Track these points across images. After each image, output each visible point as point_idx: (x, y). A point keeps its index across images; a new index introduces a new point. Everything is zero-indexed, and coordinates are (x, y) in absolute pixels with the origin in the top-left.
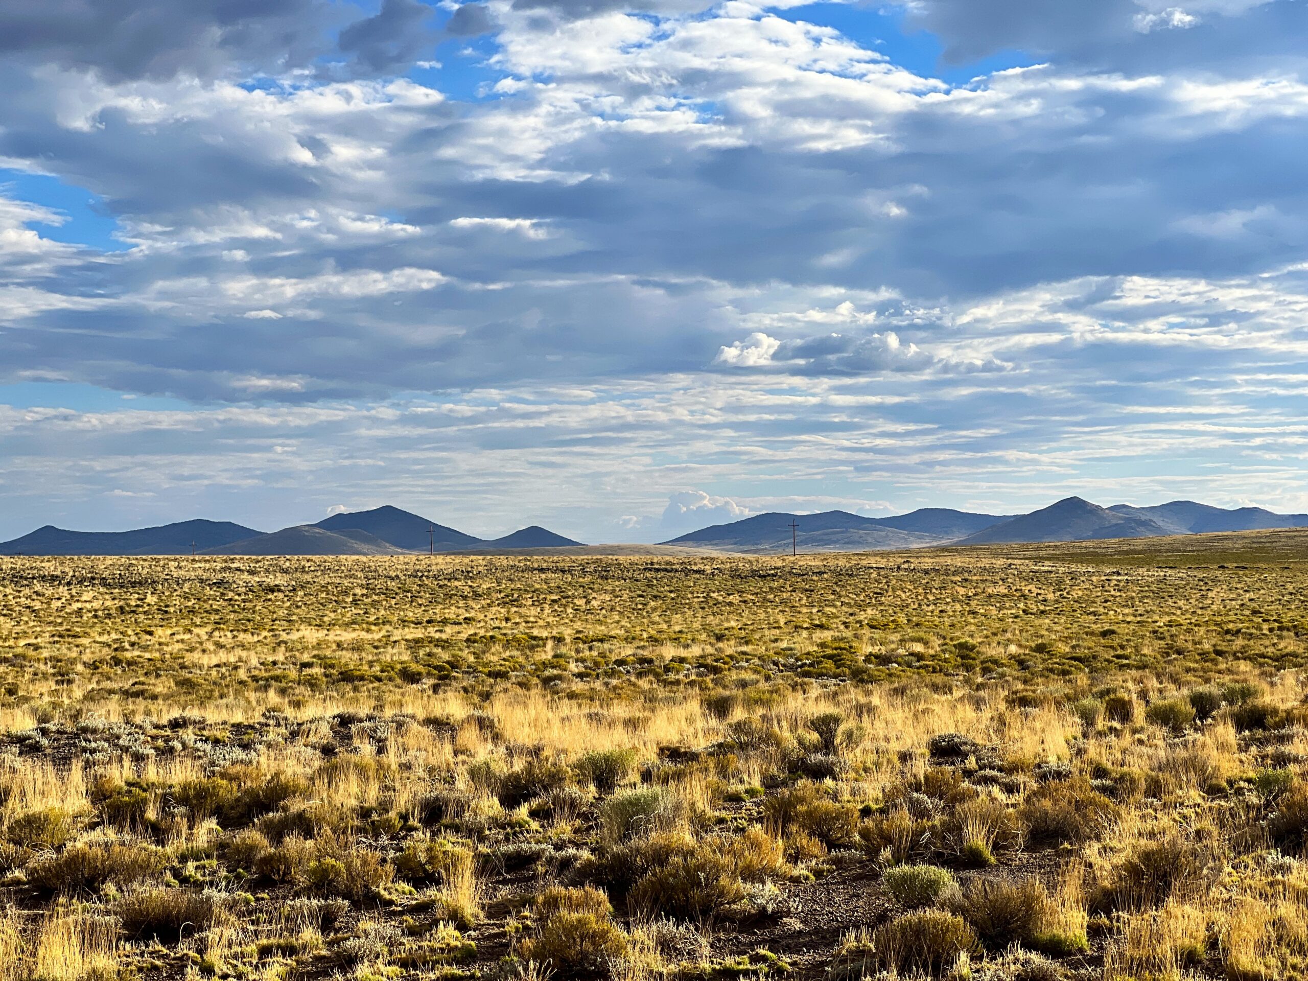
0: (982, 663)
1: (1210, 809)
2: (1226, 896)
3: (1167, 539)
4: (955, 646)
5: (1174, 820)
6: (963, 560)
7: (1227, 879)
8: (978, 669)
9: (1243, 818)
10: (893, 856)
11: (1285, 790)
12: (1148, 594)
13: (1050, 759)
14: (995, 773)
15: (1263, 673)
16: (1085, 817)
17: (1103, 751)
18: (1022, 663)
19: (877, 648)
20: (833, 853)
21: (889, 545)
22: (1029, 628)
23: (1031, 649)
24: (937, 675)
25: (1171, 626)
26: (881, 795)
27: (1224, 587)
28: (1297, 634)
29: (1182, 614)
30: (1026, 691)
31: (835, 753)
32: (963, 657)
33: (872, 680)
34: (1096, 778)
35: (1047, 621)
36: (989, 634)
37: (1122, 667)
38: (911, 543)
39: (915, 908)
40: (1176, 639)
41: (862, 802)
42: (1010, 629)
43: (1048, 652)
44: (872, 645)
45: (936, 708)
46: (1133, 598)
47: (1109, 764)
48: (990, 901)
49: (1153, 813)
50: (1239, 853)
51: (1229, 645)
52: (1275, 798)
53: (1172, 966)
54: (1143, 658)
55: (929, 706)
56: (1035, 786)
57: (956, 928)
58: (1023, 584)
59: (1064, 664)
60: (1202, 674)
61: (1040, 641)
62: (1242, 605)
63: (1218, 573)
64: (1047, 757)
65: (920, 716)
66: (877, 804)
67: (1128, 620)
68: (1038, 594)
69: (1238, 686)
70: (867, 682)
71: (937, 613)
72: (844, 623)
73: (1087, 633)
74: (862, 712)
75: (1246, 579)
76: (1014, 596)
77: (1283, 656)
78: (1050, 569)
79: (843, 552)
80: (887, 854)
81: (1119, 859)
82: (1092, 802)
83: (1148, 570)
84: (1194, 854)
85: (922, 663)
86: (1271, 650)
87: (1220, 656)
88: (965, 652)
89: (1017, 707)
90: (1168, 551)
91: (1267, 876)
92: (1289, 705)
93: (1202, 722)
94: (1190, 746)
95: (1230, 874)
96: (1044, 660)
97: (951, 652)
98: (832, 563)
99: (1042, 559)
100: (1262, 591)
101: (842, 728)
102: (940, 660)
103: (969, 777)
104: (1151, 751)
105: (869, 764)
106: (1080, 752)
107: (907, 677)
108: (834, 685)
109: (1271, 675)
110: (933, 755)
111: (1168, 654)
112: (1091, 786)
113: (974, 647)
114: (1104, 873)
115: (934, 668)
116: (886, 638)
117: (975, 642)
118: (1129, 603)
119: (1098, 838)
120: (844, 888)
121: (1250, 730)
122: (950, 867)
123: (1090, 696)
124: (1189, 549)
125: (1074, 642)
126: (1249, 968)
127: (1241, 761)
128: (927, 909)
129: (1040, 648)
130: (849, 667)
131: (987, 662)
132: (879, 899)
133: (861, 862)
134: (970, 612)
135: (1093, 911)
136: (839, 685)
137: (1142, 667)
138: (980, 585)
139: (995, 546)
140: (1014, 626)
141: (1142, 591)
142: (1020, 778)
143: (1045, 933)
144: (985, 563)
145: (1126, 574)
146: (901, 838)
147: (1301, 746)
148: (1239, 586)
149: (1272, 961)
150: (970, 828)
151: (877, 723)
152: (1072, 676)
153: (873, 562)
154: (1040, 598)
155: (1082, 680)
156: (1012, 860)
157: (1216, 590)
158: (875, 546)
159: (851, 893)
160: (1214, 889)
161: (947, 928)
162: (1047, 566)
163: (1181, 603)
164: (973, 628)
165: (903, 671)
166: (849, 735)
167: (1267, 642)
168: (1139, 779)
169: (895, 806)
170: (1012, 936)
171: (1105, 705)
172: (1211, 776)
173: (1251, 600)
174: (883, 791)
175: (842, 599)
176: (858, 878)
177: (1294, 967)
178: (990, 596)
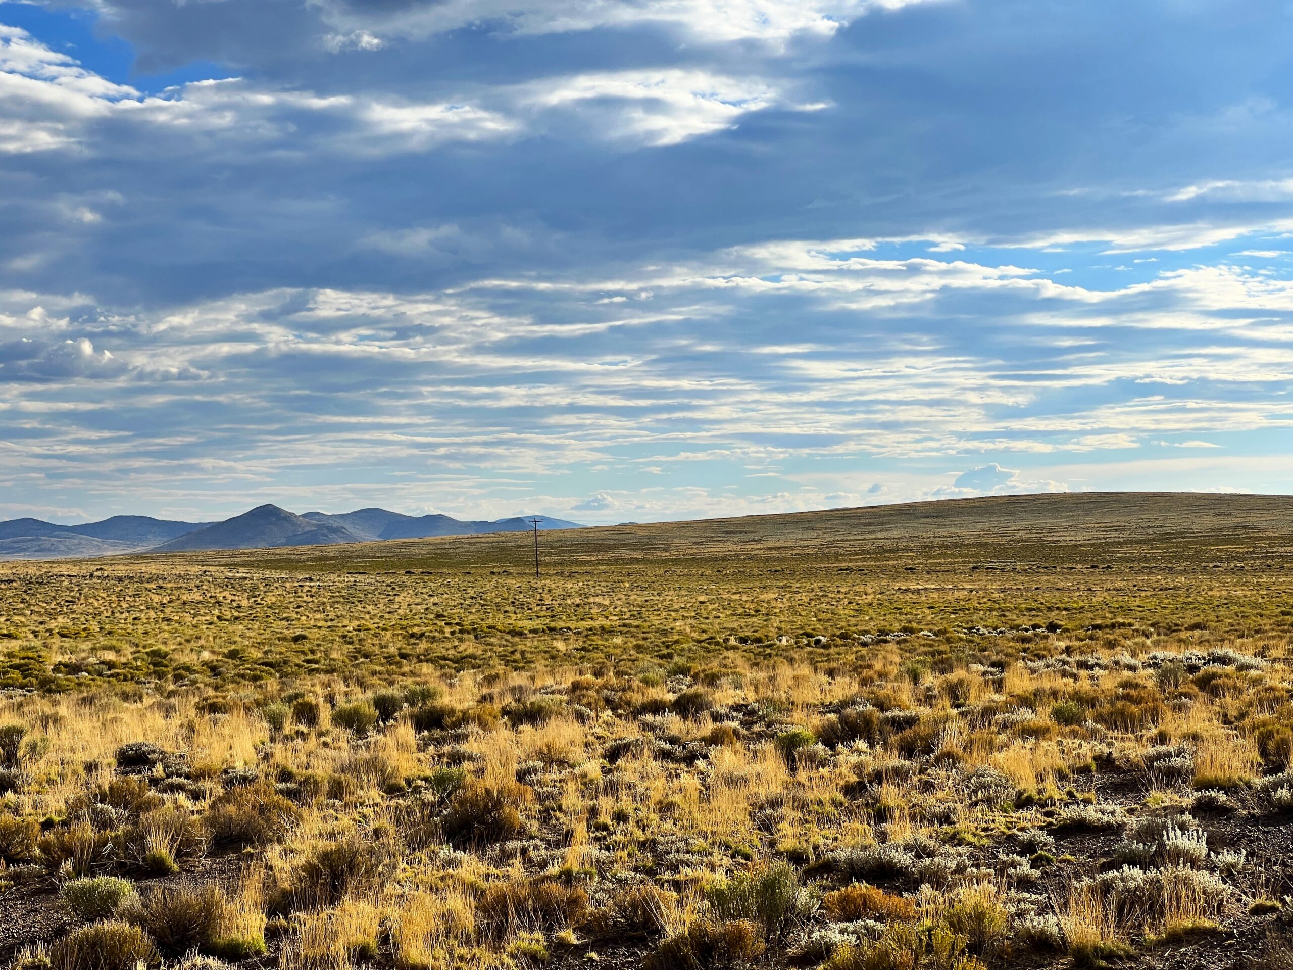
0: (174, 670)
1: (388, 807)
2: (399, 891)
3: (357, 546)
4: (147, 653)
5: (354, 820)
6: (158, 567)
7: (401, 876)
8: (169, 676)
9: (418, 815)
10: (74, 868)
11: (459, 787)
12: (339, 599)
13: (237, 764)
14: (182, 780)
15: (444, 675)
16: (268, 820)
17: (290, 754)
18: (214, 670)
19: (67, 657)
20: (11, 868)
21: (82, 552)
22: (223, 634)
23: (225, 656)
24: (129, 683)
25: (359, 631)
26: (64, 808)
27: (410, 592)
28: (476, 637)
29: (371, 619)
30: (217, 697)
31: (18, 764)
32: (155, 665)
33: (61, 690)
34: (281, 782)
35: (241, 627)
36: (183, 641)
37: (311, 671)
38: (105, 550)
39: (92, 921)
40: (364, 643)
41: (44, 815)
42: (203, 636)
43: (240, 658)
44: (62, 654)
45: (125, 717)
46: (324, 603)
47: (295, 767)
48: (170, 910)
49: (335, 814)
50: (414, 849)
51: (413, 648)
52: (449, 796)
53: (345, 963)
54: (332, 662)
55: (118, 715)
56: (220, 791)
57: (133, 938)
58: (218, 591)
59: (255, 669)
60: (386, 676)
61: (233, 647)
62: (427, 609)
63: (405, 578)
64: (235, 762)
65: (108, 724)
66: (59, 816)
67: (319, 625)
68: (232, 601)
69: (418, 688)
70: (55, 692)
71: (130, 620)
72: (33, 632)
73: (279, 639)
74: (47, 723)
75: (430, 584)
76: (210, 602)
77: (463, 658)
78: (244, 575)
79: (33, 560)
80: (68, 867)
81: (300, 861)
82: (276, 806)
83: (339, 576)
84: (371, 852)
85: (112, 672)
86: (452, 652)
87: (405, 659)
88: (158, 659)
89: (206, 714)
90: (358, 557)
91: (438, 870)
92: (466, 705)
93: (385, 724)
94: (372, 746)
95: (404, 870)
96: (236, 666)
97: (143, 660)
98: (21, 571)
99: (237, 565)
100: (446, 596)
101: (25, 740)
102: (131, 668)
103: (156, 785)
104: (335, 753)
105: (53, 776)
106: (267, 757)
107: (97, 686)
108: (20, 695)
109: (451, 677)
110: (120, 764)
111: (356, 658)
112: (276, 790)
113: (166, 654)
114: (285, 875)
115: (125, 676)
116: (77, 647)
117: (167, 650)
118: (321, 608)
119: (280, 841)
120: (21, 904)
121: (429, 730)
122: (131, 877)
123: (279, 701)
124: (378, 555)
125: (266, 648)
126: (418, 961)
127: (419, 760)
128: (105, 920)
129: (233, 655)
130: (37, 677)
131: (179, 669)
132: (57, 912)
133: (40, 876)
134: (164, 619)
135: (271, 913)
136: (25, 695)
137: (330, 671)
138: (174, 592)
139: (191, 553)
140: (207, 632)
141: (333, 597)
142: (206, 785)
143: (223, 937)
144: (180, 570)
145: (318, 580)
146: (82, 850)
147: (475, 744)
148: (424, 590)
149: (440, 953)
150: (153, 837)
151: (63, 734)
152: (262, 682)
153: (64, 570)
154: (235, 604)
155: (272, 684)
156: (195, 867)
157: (402, 595)
158: (68, 554)
159: (29, 908)
160: (388, 886)
161: (125, 939)
162: (242, 572)
163: (370, 608)
164: (166, 635)
165: (93, 680)
166: (33, 747)
167: (449, 645)
168: (322, 780)
169: (78, 818)
170: (190, 943)
171: (292, 710)
172: (391, 776)
173: (435, 604)
174: (67, 802)
175: (32, 608)
176: (37, 892)
177: (461, 958)
178: (185, 603)
